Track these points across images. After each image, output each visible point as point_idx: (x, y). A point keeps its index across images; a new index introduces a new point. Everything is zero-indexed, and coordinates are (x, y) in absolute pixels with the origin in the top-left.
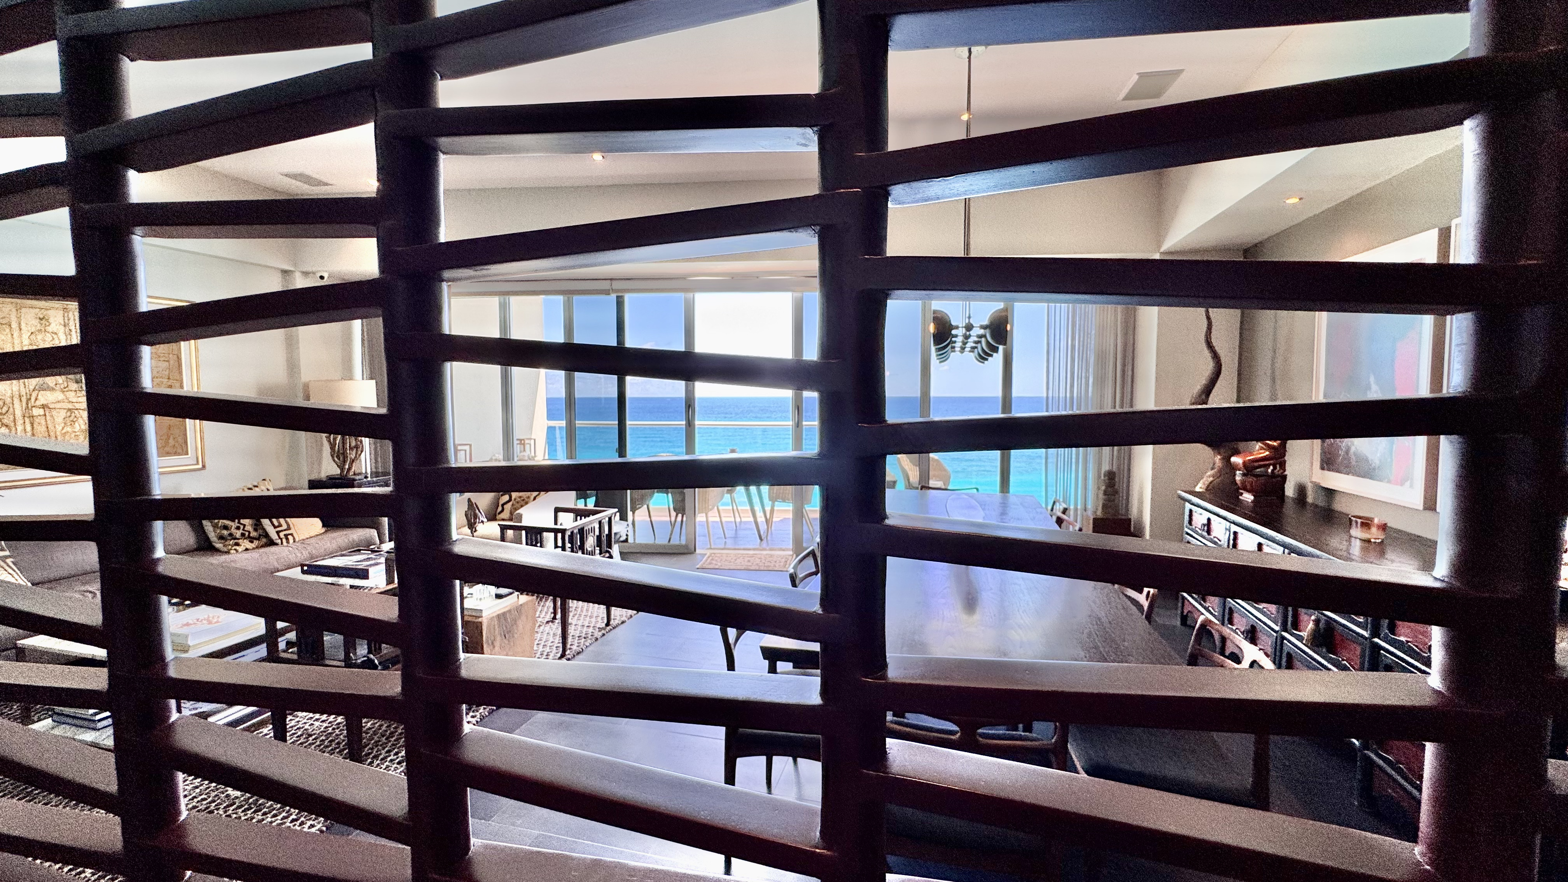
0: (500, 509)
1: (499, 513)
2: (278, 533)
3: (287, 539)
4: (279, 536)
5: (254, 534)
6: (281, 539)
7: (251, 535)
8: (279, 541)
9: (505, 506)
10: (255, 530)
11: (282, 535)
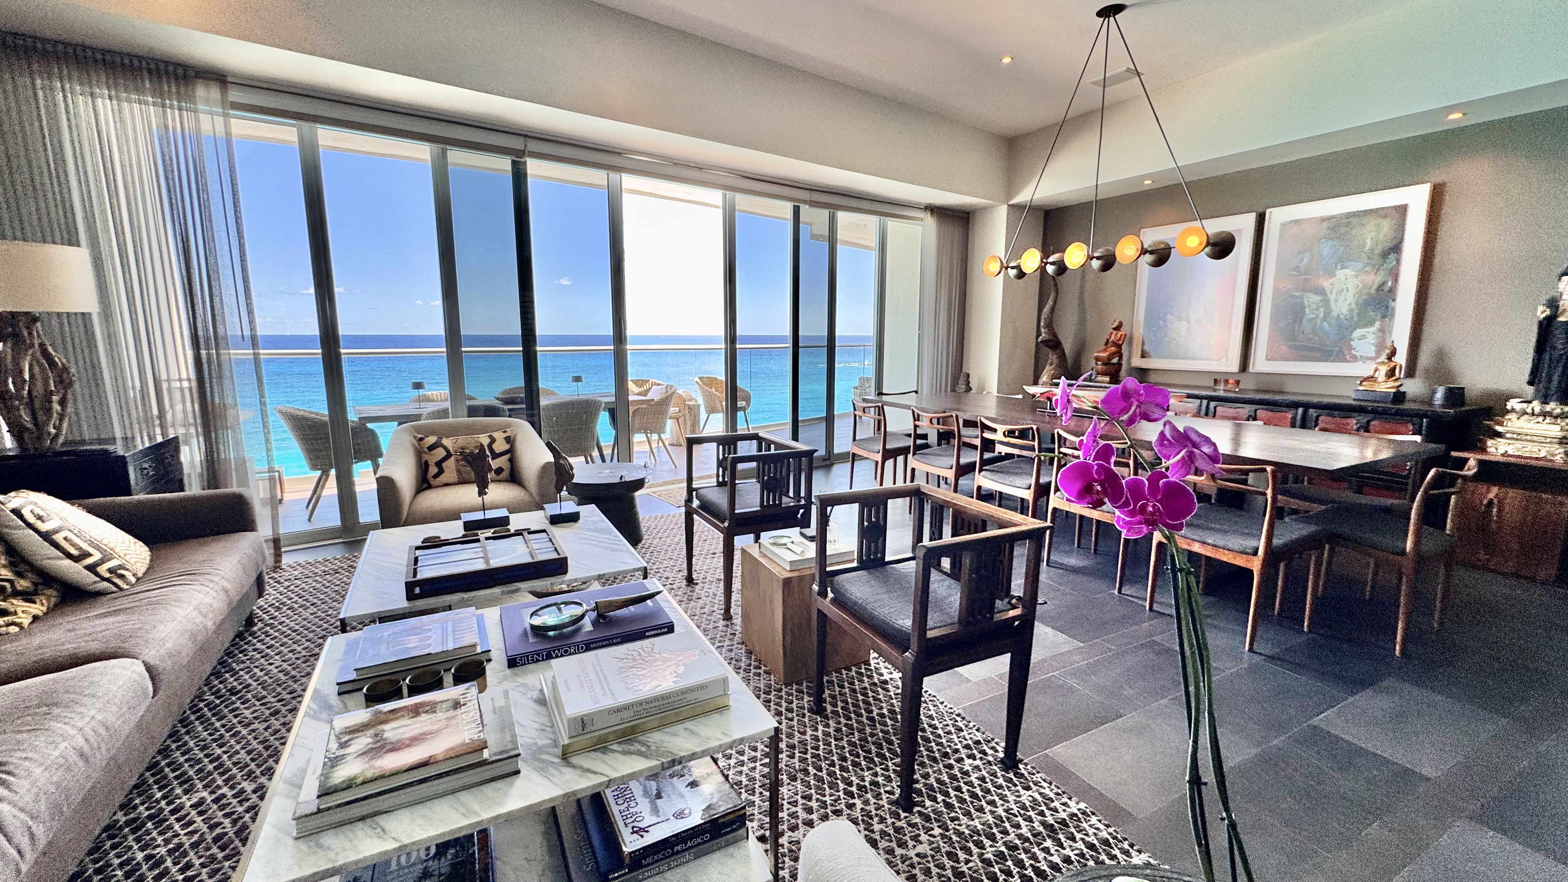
0: (433, 470)
1: (436, 476)
2: (92, 568)
3: (122, 577)
4: (97, 574)
5: (23, 584)
6: (108, 580)
7: (19, 588)
8: (106, 584)
9: (444, 465)
10: (19, 575)
11: (103, 570)
